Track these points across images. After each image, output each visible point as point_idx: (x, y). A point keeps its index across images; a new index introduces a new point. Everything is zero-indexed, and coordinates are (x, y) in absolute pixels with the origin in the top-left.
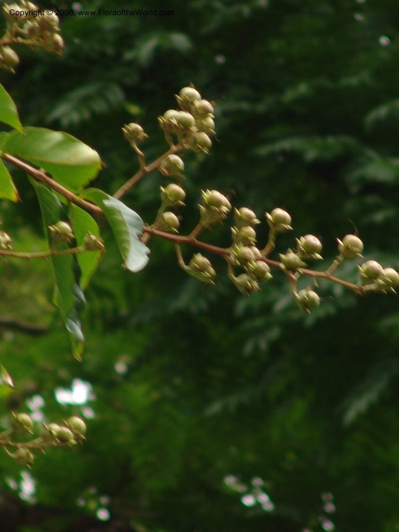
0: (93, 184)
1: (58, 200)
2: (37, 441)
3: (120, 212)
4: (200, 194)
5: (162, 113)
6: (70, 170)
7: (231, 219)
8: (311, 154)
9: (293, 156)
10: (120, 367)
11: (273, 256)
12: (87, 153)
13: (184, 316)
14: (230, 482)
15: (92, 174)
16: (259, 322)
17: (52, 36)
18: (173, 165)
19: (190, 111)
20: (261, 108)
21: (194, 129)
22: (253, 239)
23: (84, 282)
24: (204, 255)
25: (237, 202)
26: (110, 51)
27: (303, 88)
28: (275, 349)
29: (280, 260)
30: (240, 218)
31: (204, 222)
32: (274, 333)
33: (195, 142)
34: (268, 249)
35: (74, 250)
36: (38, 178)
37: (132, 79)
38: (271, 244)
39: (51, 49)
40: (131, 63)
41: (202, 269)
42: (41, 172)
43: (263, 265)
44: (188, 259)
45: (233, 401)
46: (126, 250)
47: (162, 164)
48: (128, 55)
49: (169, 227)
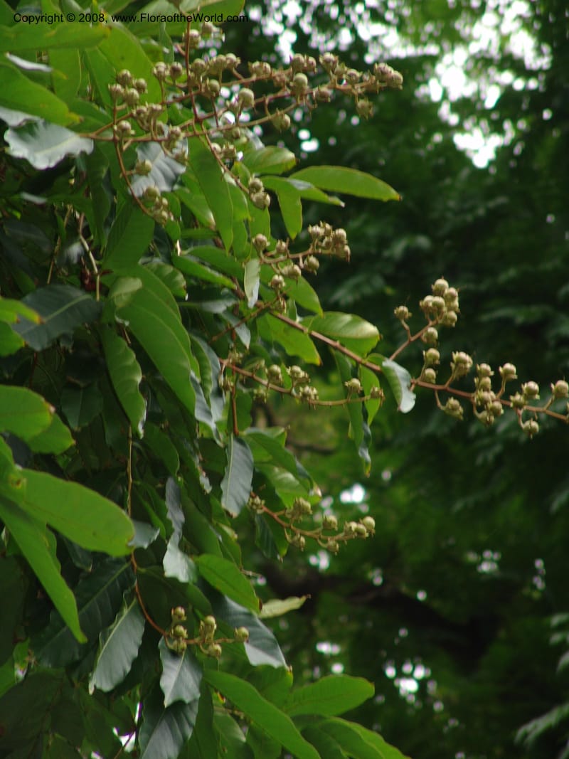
0: (374, 351)
1: (350, 364)
2: (341, 535)
3: (393, 371)
4: (452, 357)
5: (423, 298)
6: (357, 342)
7: (475, 373)
8: (520, 319)
9: (507, 322)
10: (387, 475)
11: (505, 397)
12: (369, 329)
13: (432, 438)
14: (472, 557)
15: (374, 343)
16: (486, 441)
17: (343, 247)
18: (430, 336)
19: (442, 296)
20: (483, 287)
21: (445, 309)
22: (489, 386)
23: (370, 420)
24: (455, 398)
25: (477, 361)
26: (373, 250)
27: (512, 273)
28: (499, 459)
29: (510, 401)
30: (480, 372)
31: (454, 376)
32: (498, 448)
33: (446, 318)
34: (500, 393)
35: (363, 399)
36: (336, 348)
37: (390, 270)
38: (503, 389)
39: (342, 256)
40: (389, 259)
41: (454, 409)
42: (337, 344)
43: (498, 405)
44: (444, 402)
45: (471, 500)
46: (400, 397)
47: (423, 335)
48: (386, 253)
49: (430, 379)
